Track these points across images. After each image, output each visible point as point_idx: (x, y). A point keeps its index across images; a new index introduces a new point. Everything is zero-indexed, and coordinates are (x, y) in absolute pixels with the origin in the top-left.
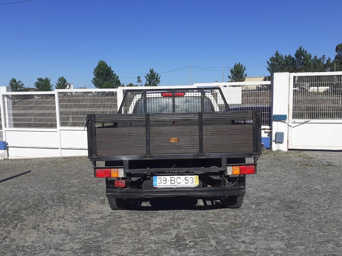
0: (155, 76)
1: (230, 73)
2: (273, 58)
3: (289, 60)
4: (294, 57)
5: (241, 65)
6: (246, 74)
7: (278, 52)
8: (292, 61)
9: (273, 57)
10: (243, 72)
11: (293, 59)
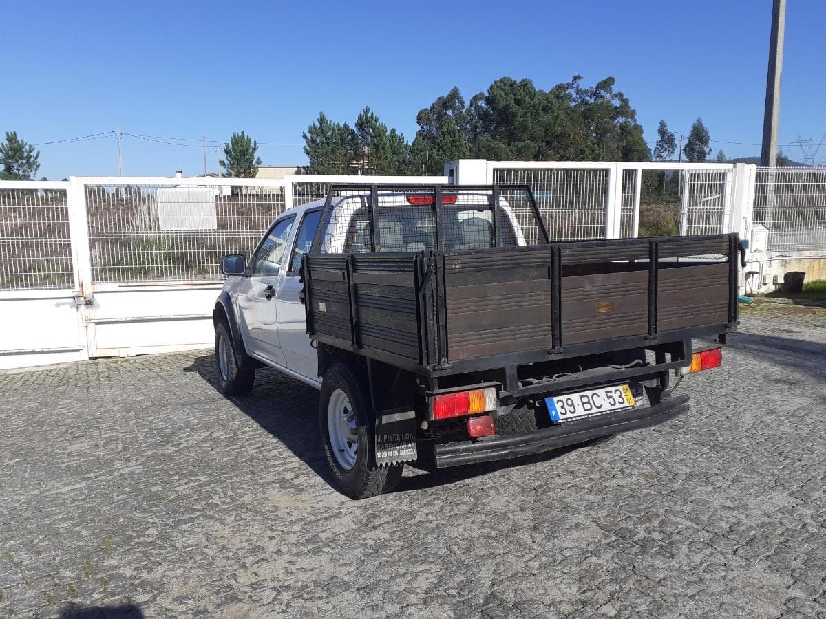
0: (23, 153)
1: (224, 155)
2: (314, 127)
3: (344, 135)
4: (355, 129)
5: (246, 138)
6: (258, 159)
7: (324, 115)
8: (350, 137)
9: (314, 125)
10: (252, 154)
11: (353, 132)
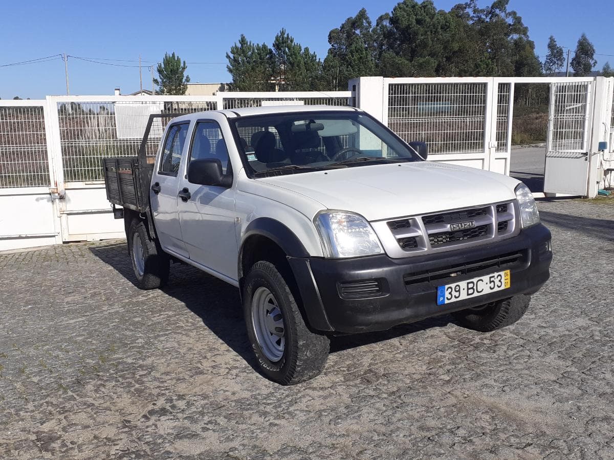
1: (157, 74)
2: (236, 47)
3: (263, 55)
4: (273, 49)
5: (176, 59)
6: (187, 77)
7: (244, 37)
8: (268, 56)
9: (236, 45)
10: (182, 72)
11: (271, 52)
